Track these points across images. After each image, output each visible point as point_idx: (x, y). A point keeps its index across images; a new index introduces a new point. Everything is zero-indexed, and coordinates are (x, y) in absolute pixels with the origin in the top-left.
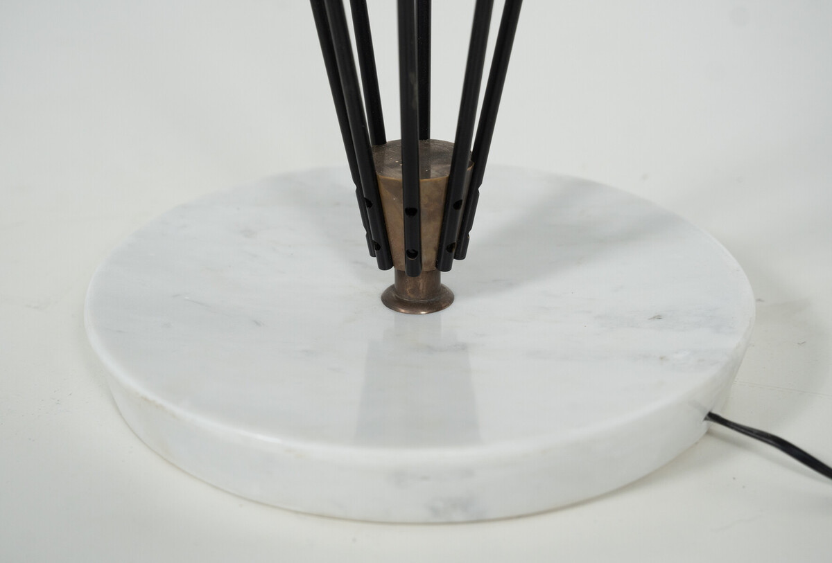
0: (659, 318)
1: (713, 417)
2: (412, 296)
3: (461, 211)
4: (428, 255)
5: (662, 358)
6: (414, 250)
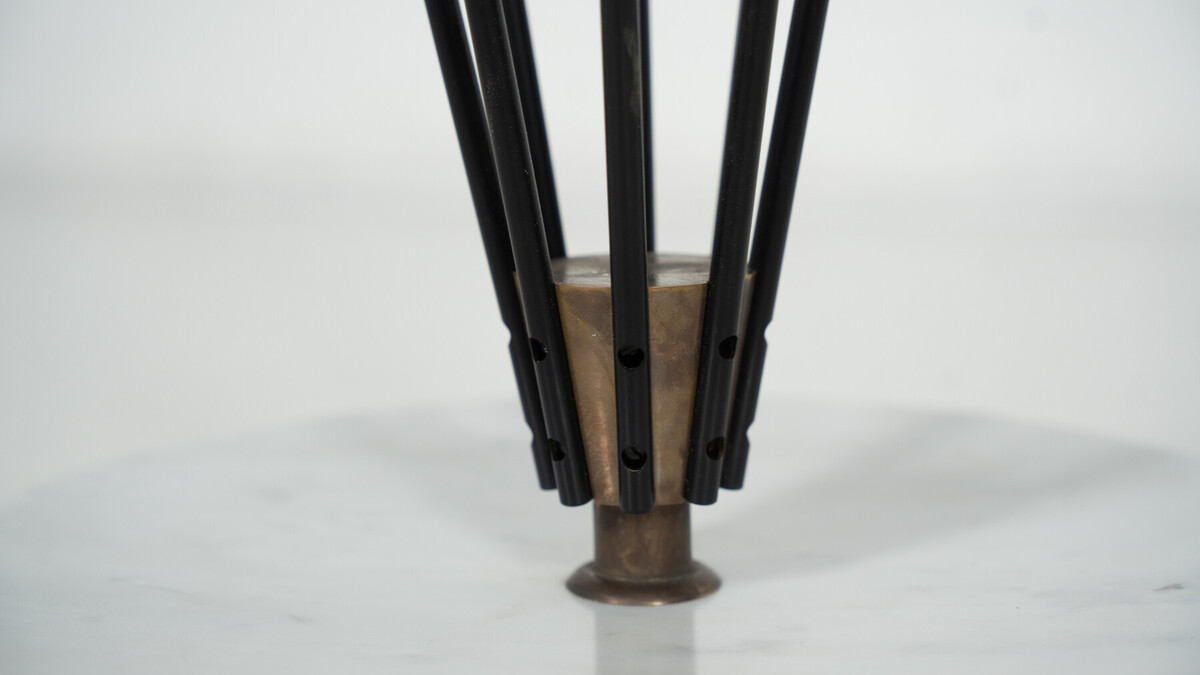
0: (1178, 587)
2: (634, 570)
3: (735, 362)
4: (667, 466)
6: (636, 452)
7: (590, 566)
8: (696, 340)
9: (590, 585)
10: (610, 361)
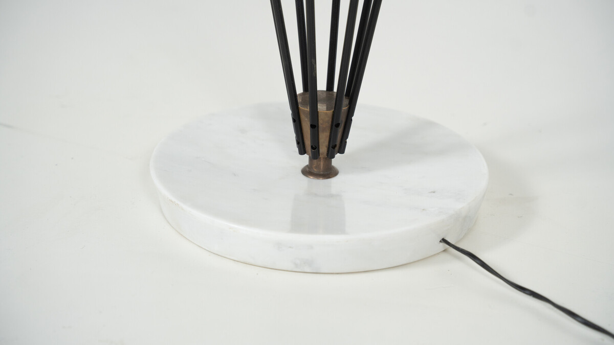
0: (434, 192)
1: (444, 241)
2: (316, 170)
5: (423, 210)
7: (307, 166)
8: (330, 123)
9: (307, 172)
10: (309, 125)
